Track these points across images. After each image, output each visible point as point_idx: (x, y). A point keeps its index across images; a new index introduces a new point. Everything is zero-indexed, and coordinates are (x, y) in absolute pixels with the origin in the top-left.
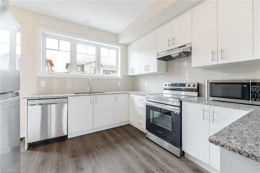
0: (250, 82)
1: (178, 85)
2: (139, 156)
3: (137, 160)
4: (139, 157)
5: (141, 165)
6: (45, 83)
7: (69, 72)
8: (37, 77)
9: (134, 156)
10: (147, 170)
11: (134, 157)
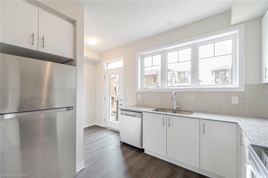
6: (140, 97)
7: (160, 86)
8: (136, 92)
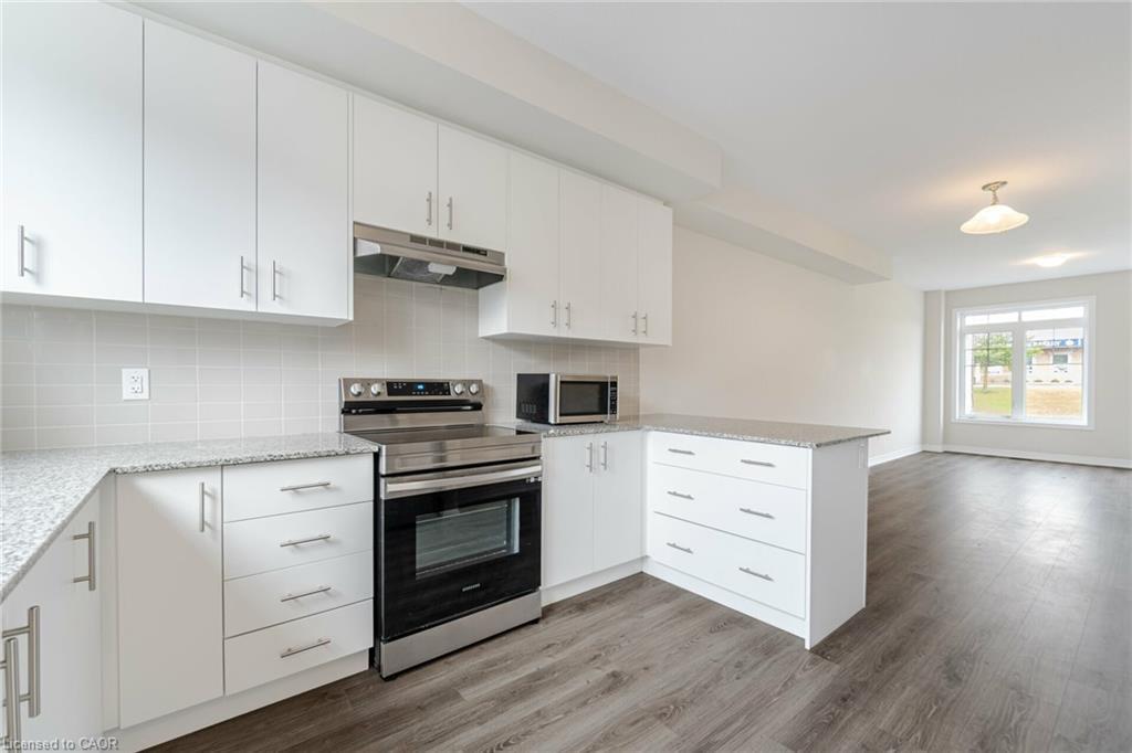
0: (609, 380)
1: (421, 387)
2: (536, 709)
3: (561, 716)
4: (539, 708)
5: (585, 703)
9: (537, 725)
10: (602, 689)
11: (542, 727)
